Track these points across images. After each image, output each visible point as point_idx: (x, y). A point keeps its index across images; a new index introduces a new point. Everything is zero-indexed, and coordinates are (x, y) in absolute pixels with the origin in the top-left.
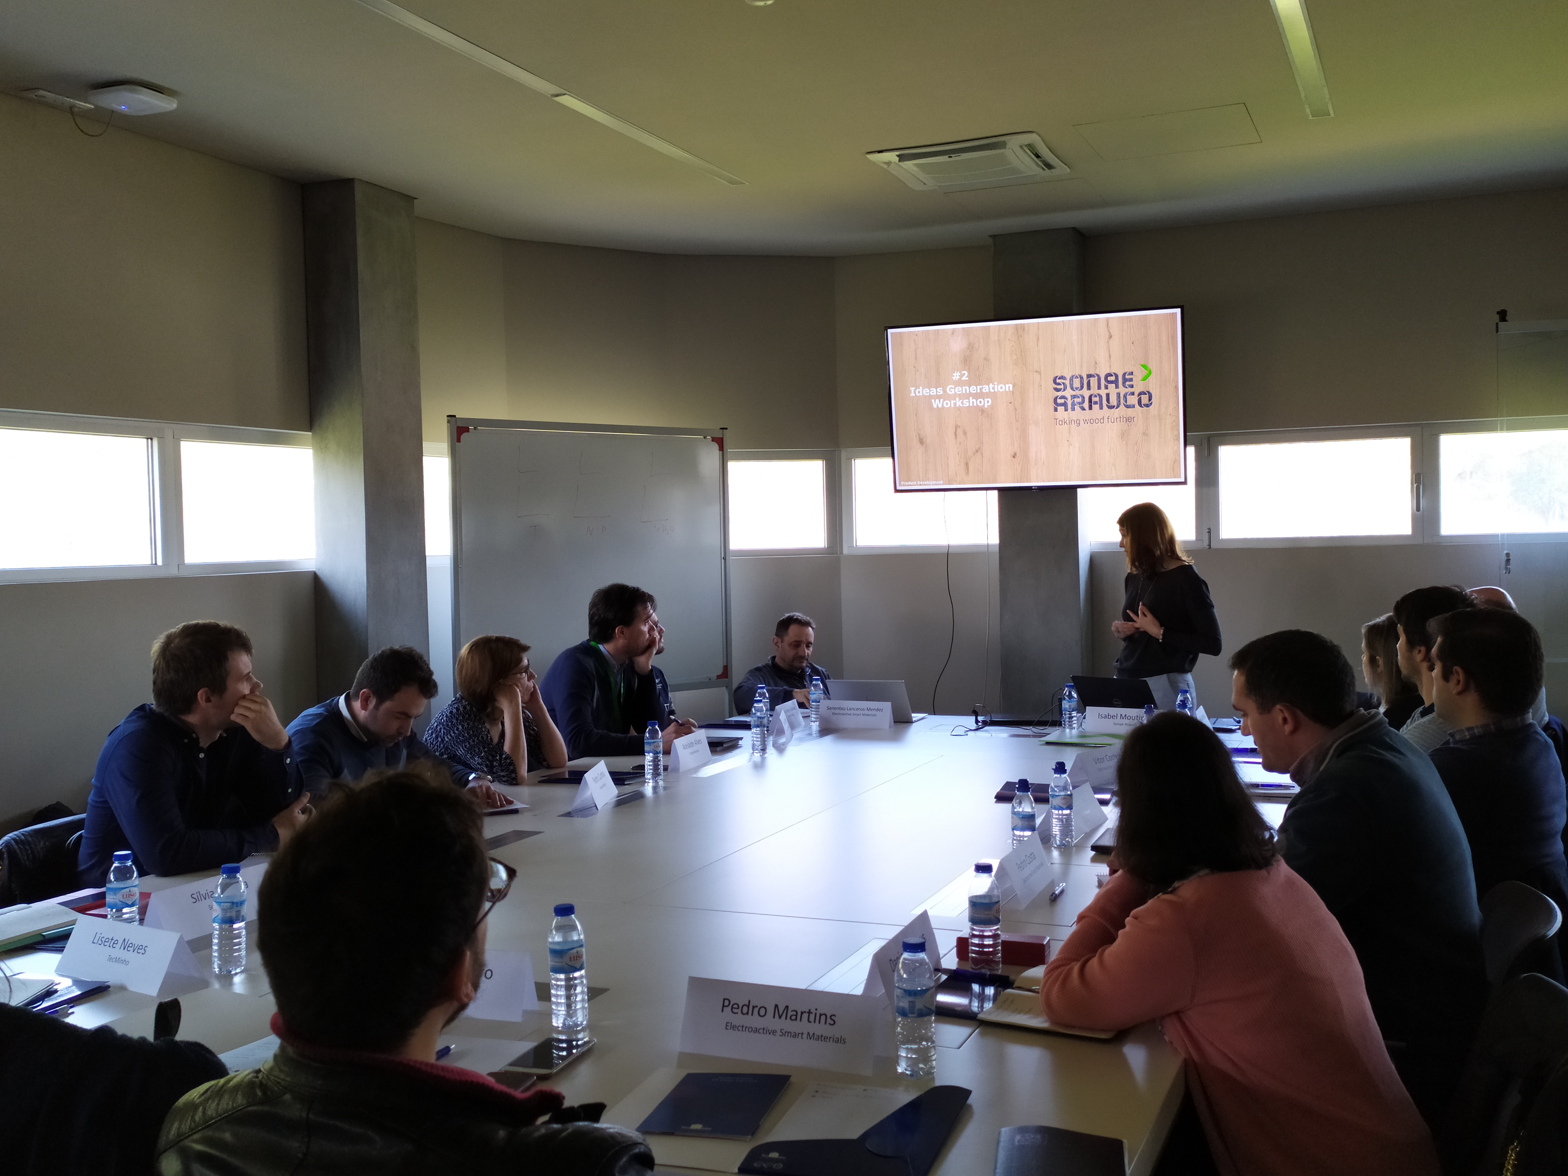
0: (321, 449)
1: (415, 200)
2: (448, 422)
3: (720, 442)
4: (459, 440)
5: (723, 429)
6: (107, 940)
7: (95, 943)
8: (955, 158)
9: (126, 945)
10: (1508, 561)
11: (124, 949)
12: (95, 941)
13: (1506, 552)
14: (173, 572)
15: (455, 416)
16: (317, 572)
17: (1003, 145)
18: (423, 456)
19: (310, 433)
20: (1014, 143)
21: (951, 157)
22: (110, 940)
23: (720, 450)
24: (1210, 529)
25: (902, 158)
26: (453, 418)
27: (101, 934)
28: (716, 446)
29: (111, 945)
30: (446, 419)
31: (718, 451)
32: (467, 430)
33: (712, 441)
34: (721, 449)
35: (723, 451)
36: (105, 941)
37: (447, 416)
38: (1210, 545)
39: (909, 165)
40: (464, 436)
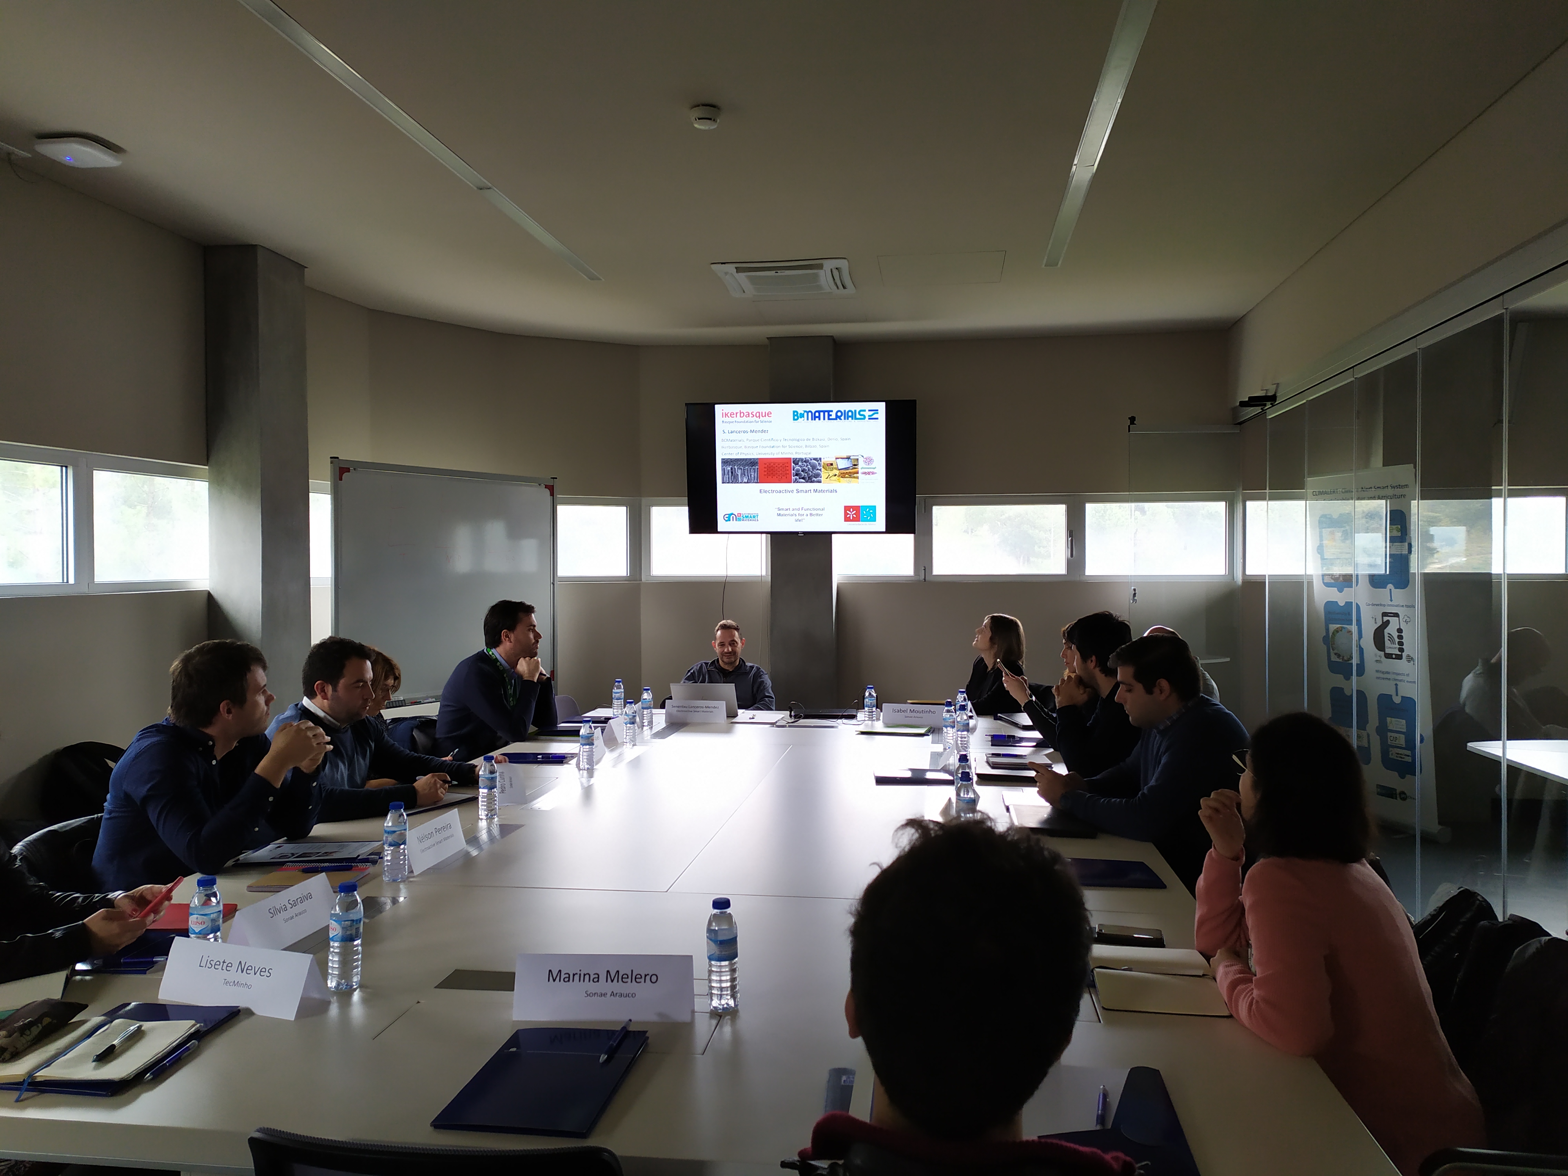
0: (217, 482)
1: (306, 269)
2: (331, 463)
3: (551, 489)
4: (341, 479)
5: (553, 478)
6: (218, 963)
7: (203, 967)
8: (781, 273)
9: (243, 968)
10: (1135, 594)
11: (242, 972)
12: (203, 964)
13: (1133, 588)
14: (84, 590)
15: (338, 458)
16: (210, 591)
17: (820, 267)
18: (309, 492)
19: (207, 467)
20: (828, 265)
21: (777, 272)
22: (222, 964)
23: (551, 496)
24: (925, 567)
25: (738, 270)
26: (336, 459)
27: (209, 957)
28: (548, 492)
29: (224, 968)
30: (329, 460)
31: (550, 496)
32: (348, 470)
33: (545, 488)
34: (552, 494)
35: (553, 496)
36: (215, 965)
37: (331, 458)
38: (925, 579)
39: (742, 276)
40: (345, 475)
